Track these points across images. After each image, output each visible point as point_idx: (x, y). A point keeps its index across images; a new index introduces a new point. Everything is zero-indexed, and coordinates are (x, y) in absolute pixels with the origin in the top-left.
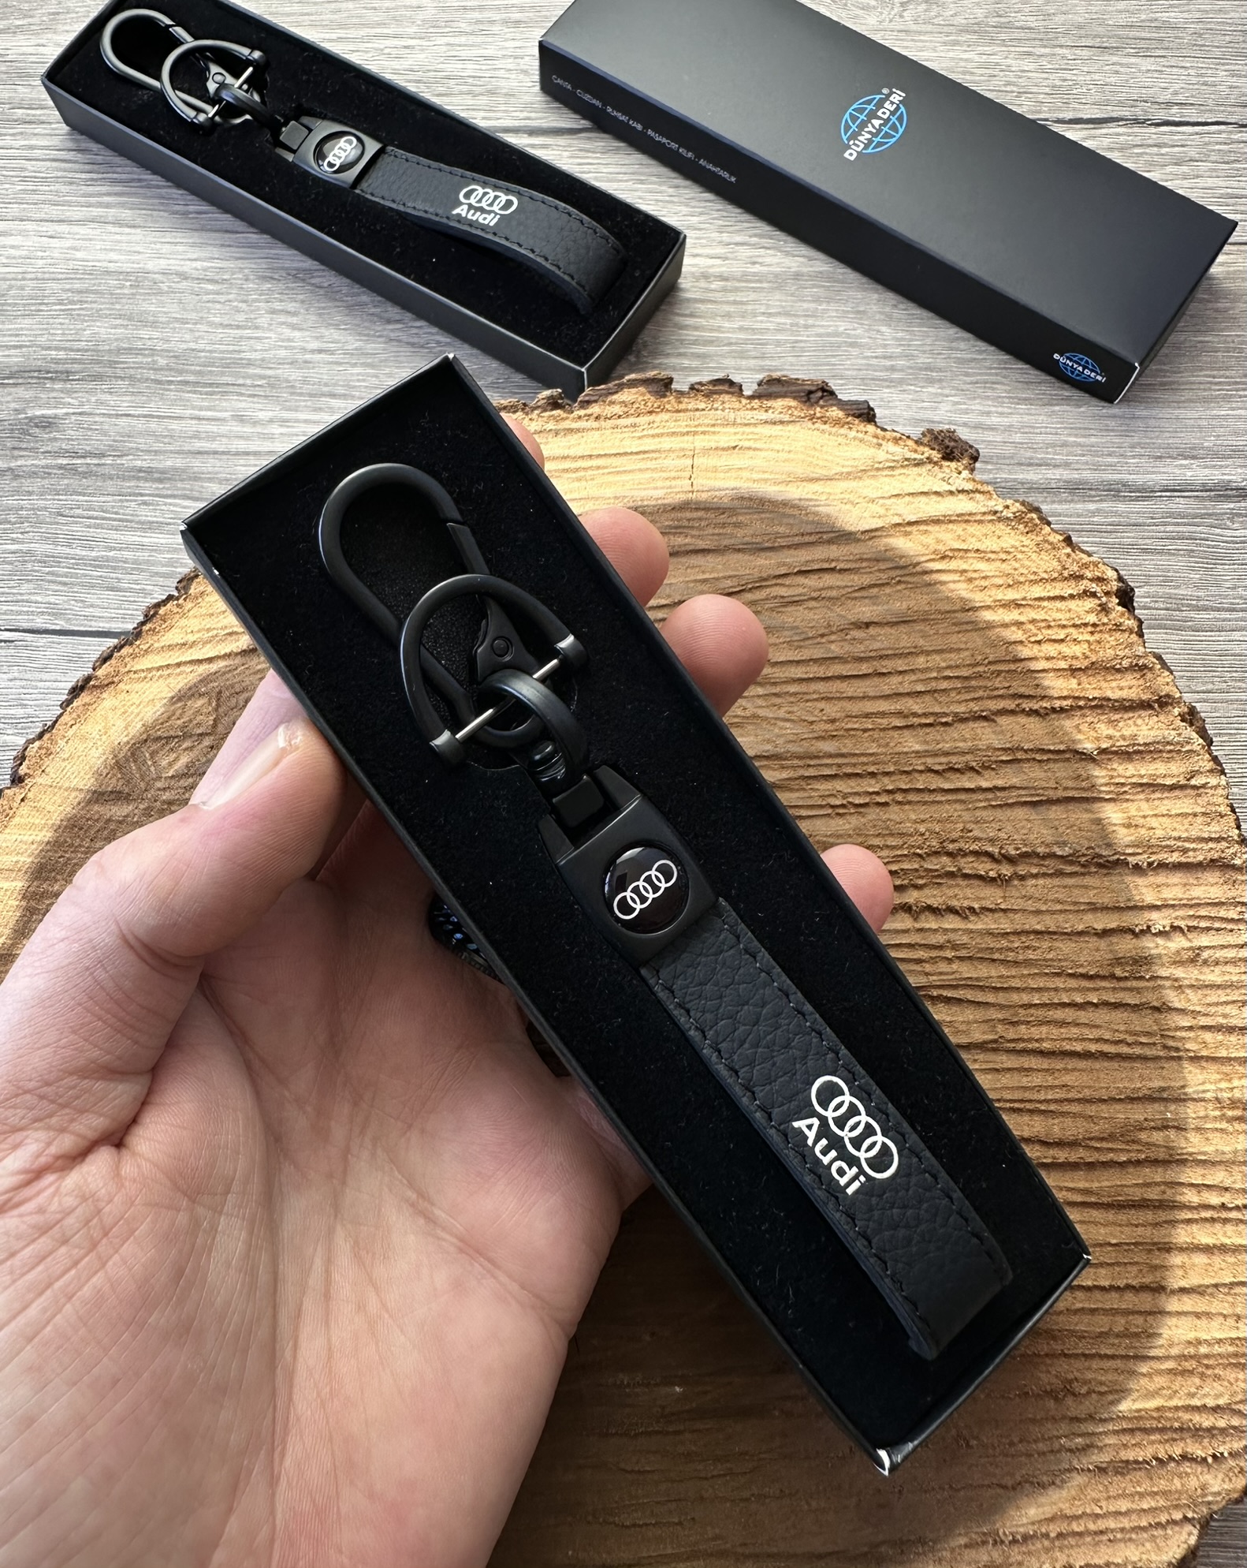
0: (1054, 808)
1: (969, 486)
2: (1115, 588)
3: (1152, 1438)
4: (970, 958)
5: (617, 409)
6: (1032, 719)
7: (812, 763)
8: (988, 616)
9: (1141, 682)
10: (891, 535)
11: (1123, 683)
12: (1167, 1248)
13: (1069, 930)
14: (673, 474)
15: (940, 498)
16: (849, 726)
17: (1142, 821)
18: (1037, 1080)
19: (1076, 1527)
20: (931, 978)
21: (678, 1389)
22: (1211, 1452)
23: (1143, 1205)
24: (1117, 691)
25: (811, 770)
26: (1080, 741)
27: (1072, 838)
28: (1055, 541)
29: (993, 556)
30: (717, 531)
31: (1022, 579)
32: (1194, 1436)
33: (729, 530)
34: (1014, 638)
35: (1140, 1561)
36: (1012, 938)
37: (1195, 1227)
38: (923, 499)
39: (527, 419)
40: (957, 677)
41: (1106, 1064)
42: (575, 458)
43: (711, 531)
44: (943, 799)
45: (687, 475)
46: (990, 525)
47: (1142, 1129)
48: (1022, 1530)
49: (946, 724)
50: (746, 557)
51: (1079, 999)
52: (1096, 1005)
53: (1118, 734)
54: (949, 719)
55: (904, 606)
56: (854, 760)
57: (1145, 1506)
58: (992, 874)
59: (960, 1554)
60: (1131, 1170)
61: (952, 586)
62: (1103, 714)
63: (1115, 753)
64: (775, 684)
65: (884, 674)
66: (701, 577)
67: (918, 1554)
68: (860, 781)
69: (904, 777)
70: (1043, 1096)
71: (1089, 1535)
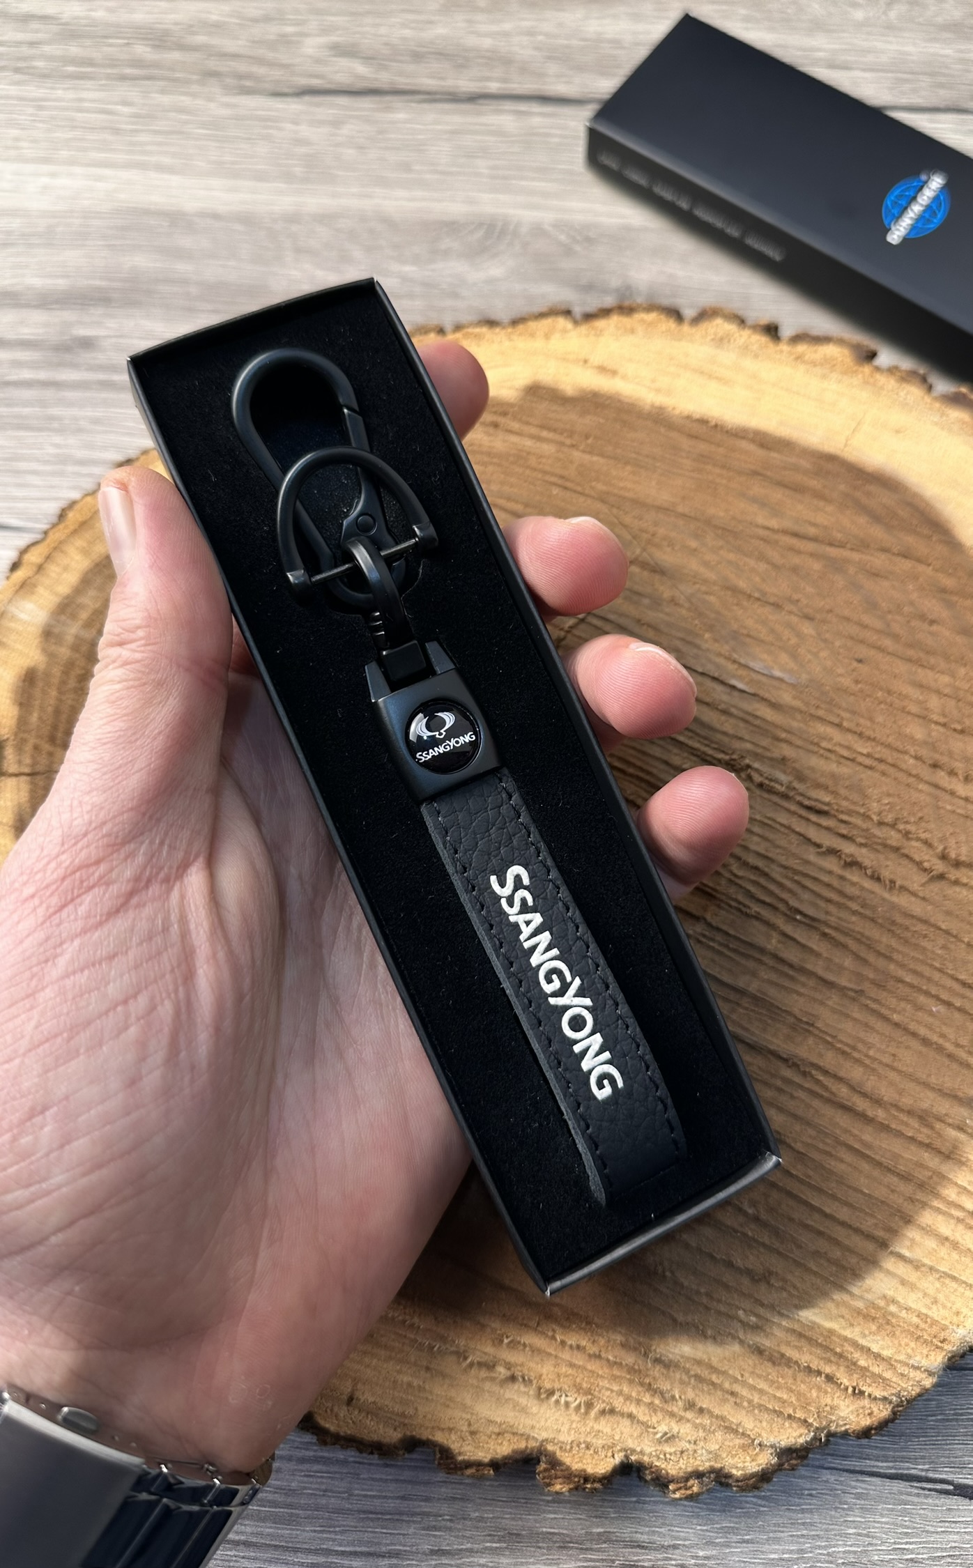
3: (813, 1349)
4: (870, 918)
12: (908, 1220)
16: (869, 692)
18: (873, 1038)
19: (714, 1378)
20: (829, 918)
22: (855, 1384)
23: (906, 1178)
32: (848, 1367)
35: (750, 1431)
36: (914, 921)
37: (940, 1217)
41: (938, 1058)
43: (841, 488)
44: (919, 787)
45: (848, 433)
47: (938, 1120)
48: (671, 1356)
49: (954, 729)
51: (944, 996)
52: (957, 1009)
54: (959, 728)
56: (861, 721)
57: (778, 1394)
58: (926, 865)
59: (611, 1346)
60: (912, 1146)
65: (923, 665)
68: (855, 737)
69: (894, 753)
70: (871, 1053)
71: (723, 1390)
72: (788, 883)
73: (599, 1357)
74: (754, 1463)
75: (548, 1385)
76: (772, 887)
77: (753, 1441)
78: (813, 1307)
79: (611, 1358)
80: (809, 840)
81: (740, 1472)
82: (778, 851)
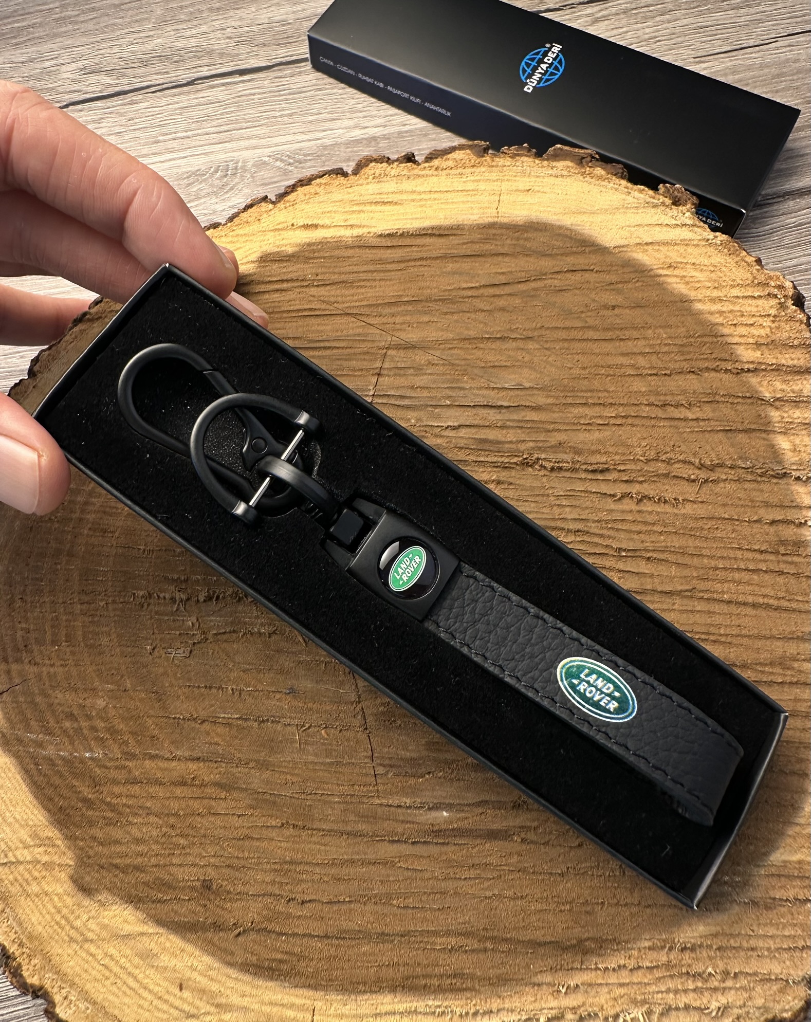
0: (740, 436)
1: (690, 222)
2: (790, 294)
3: (794, 883)
4: (676, 533)
5: (450, 163)
6: (727, 376)
7: (569, 395)
8: (699, 306)
9: (807, 356)
10: (631, 251)
11: (793, 356)
13: (747, 519)
14: (485, 205)
15: (669, 229)
16: (596, 372)
17: (803, 449)
18: (719, 620)
19: (733, 942)
20: (646, 545)
21: (445, 814)
24: (789, 360)
25: (568, 399)
26: (761, 392)
27: (752, 456)
28: (749, 261)
29: (705, 268)
30: (514, 242)
31: (724, 284)
33: (521, 242)
34: (717, 320)
35: (781, 974)
36: (705, 521)
38: (658, 229)
39: (389, 168)
40: (675, 345)
41: (771, 614)
42: (420, 193)
43: (508, 242)
44: (662, 424)
45: (496, 205)
46: (703, 249)
47: (794, 660)
48: (692, 941)
49: (665, 374)
50: (531, 259)
51: (751, 568)
52: (766, 572)
53: (789, 389)
54: (668, 372)
55: (640, 296)
56: (600, 394)
57: (787, 933)
58: (692, 477)
59: (645, 954)
60: (785, 689)
61: (675, 285)
62: (778, 375)
63: (787, 401)
64: (547, 342)
65: (623, 339)
66: (499, 271)
67: (615, 950)
68: (602, 407)
69: (634, 408)
70: (722, 632)
71: (743, 950)
72: (605, 532)
73: (639, 967)
74: (796, 1001)
75: (612, 1012)
76: (596, 540)
77: (787, 981)
78: (778, 849)
79: (649, 965)
80: (605, 494)
81: (790, 1013)
82: (587, 511)
